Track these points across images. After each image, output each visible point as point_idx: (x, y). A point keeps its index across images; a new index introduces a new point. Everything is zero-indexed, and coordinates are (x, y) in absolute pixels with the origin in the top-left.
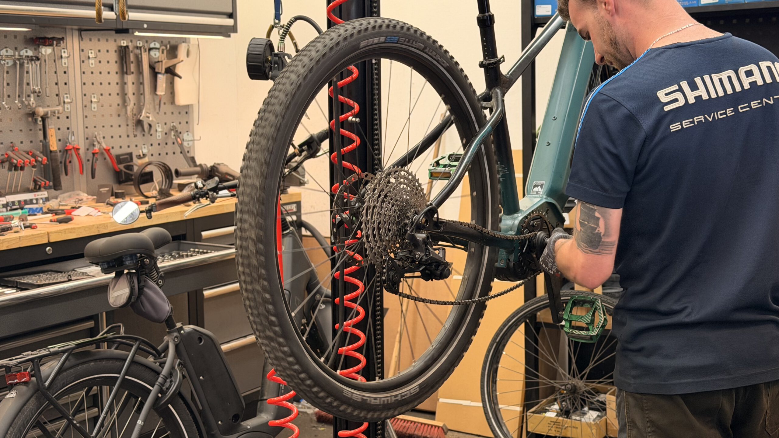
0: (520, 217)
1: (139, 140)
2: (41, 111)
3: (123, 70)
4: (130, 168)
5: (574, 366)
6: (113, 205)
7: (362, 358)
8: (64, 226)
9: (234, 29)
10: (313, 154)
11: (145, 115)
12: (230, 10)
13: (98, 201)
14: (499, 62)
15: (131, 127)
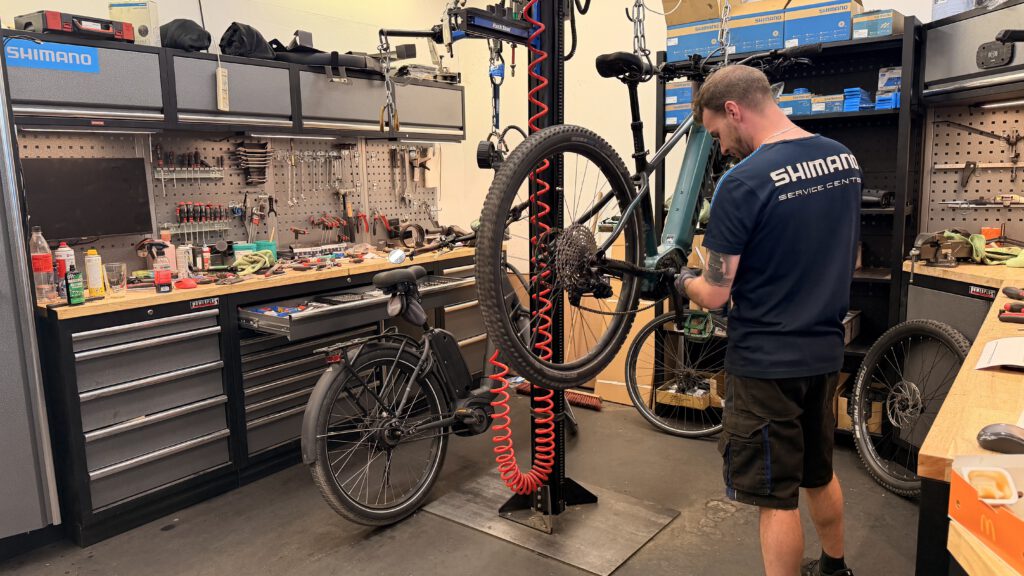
0: (658, 258)
1: (403, 210)
2: (342, 191)
3: (393, 165)
4: (397, 228)
5: (688, 359)
6: (387, 252)
7: (550, 351)
8: (358, 265)
9: (463, 137)
10: (516, 218)
11: (408, 195)
12: (461, 125)
13: (378, 250)
14: (645, 154)
15: (397, 203)
